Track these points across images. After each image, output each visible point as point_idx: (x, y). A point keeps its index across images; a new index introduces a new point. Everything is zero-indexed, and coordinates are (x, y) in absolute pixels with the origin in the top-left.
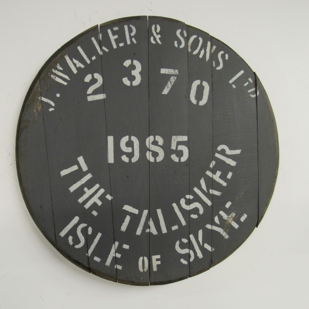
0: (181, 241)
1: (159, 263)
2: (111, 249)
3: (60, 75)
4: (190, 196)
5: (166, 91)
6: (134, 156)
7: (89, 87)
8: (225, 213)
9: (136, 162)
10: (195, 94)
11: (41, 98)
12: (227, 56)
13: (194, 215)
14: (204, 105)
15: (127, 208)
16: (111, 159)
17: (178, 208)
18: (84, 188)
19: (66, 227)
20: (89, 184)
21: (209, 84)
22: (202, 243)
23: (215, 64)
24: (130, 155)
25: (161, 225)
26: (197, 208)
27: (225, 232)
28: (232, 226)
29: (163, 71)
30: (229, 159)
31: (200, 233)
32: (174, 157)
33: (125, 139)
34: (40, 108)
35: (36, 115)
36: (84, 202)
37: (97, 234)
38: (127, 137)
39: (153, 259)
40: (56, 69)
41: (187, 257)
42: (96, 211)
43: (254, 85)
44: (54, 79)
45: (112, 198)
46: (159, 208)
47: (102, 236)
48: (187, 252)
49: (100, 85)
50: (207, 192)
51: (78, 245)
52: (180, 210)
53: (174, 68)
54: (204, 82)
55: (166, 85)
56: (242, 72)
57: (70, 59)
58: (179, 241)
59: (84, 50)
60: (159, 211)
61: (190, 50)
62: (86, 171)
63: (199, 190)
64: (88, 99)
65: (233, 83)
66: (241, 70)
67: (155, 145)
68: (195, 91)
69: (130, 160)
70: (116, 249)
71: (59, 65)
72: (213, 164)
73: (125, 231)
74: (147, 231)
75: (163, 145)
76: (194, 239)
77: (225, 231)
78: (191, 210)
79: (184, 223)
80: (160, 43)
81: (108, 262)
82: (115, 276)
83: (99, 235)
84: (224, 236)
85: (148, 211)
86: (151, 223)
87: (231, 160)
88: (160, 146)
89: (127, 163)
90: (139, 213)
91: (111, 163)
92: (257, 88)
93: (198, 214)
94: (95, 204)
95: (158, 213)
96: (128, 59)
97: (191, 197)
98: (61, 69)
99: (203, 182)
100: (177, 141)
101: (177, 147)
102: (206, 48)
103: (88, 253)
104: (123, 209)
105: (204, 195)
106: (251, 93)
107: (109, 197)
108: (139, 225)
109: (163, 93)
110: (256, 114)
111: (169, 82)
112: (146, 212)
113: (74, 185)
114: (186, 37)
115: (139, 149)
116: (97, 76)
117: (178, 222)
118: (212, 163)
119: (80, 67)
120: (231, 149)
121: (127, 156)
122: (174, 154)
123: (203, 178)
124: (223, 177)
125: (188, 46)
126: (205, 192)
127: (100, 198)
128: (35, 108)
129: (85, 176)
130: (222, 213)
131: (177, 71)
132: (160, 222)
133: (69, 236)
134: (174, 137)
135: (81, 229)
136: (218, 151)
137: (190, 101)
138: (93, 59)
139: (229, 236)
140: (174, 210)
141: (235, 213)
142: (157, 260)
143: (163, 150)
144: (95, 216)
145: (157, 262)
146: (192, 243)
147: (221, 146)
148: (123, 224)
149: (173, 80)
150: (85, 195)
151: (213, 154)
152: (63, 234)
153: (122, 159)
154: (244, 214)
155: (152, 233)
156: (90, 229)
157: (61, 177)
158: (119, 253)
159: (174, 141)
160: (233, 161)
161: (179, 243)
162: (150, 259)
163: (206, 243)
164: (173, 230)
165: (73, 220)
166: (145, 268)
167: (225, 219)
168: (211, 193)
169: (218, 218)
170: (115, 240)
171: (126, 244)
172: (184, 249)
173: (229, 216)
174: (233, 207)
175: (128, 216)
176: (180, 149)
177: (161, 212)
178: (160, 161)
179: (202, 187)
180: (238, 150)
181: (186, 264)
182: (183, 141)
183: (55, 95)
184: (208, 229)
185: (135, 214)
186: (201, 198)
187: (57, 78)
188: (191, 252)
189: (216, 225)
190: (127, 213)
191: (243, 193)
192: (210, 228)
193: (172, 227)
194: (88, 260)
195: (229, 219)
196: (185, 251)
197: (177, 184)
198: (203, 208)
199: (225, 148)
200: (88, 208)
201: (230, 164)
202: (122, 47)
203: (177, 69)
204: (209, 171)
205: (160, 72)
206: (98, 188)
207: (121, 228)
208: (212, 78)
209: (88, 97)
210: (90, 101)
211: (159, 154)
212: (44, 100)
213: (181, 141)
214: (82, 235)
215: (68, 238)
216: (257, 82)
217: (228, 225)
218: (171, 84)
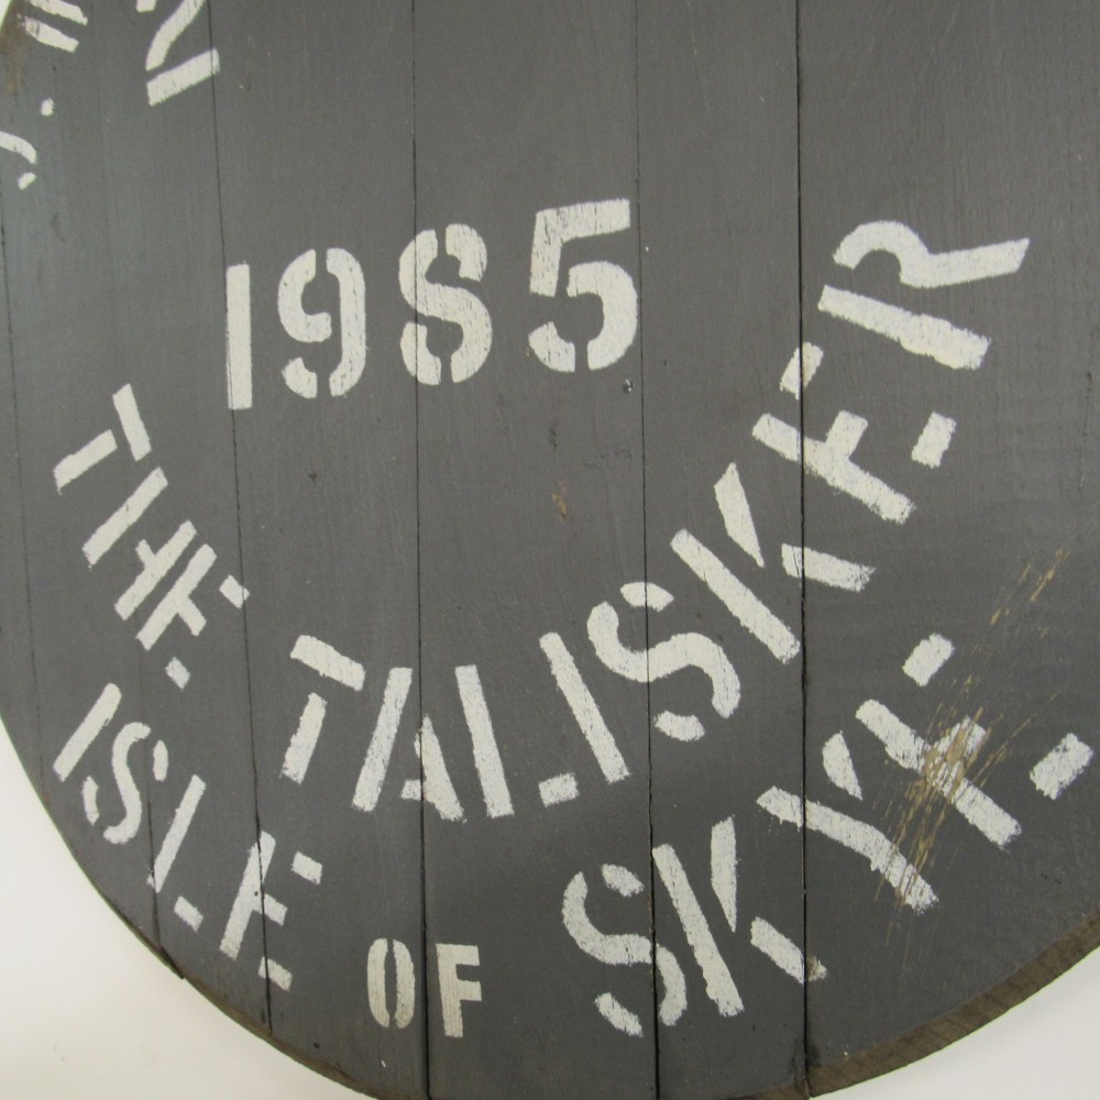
0: (597, 887)
2: (244, 868)
4: (652, 587)
6: (338, 360)
7: (154, 35)
8: (904, 719)
9: (352, 391)
13: (680, 720)
15: (311, 651)
16: (241, 395)
17: (577, 663)
18: (137, 545)
19: (76, 734)
20: (155, 527)
22: (734, 910)
24: (323, 357)
25: (479, 764)
26: (700, 670)
27: (900, 861)
28: (957, 819)
30: (927, 320)
31: (723, 840)
32: (548, 345)
33: (301, 270)
37: (185, 785)
38: (310, 257)
39: (441, 962)
41: (642, 987)
42: (185, 663)
44: (34, 35)
45: (247, 594)
46: (465, 662)
47: (205, 792)
48: (635, 959)
49: (194, 13)
50: (760, 562)
51: (118, 828)
52: (586, 680)
58: (587, 880)
60: (468, 679)
62: (144, 459)
63: (705, 550)
64: (150, 94)
67: (443, 284)
69: (323, 385)
70: (264, 872)
72: (801, 368)
73: (300, 778)
74: (410, 790)
75: (487, 274)
76: (682, 877)
77: (906, 850)
78: (658, 680)
79: (613, 765)
81: (233, 938)
82: (263, 1017)
83: (196, 788)
84: (895, 884)
85: (413, 676)
86: (429, 748)
87: (945, 325)
90: (366, 684)
91: (240, 407)
93: (707, 715)
94: (178, 625)
95: (463, 690)
97: (659, 598)
99: (731, 496)
100: (566, 239)
101: (563, 280)
103: (153, 875)
104: (294, 655)
105: (740, 587)
107: (233, 592)
108: (366, 755)
112: (400, 681)
113: (101, 531)
115: (362, 317)
117: (584, 764)
118: (794, 362)
120: (938, 242)
121: (309, 366)
122: (546, 322)
123: (732, 467)
124: (882, 454)
126: (755, 562)
127: (197, 597)
129: (139, 482)
130: (874, 715)
132: (475, 744)
133: (86, 780)
134: (545, 218)
135: (127, 749)
136: (843, 269)
139: (935, 890)
140: (553, 679)
141: (983, 723)
142: (464, 972)
143: (487, 306)
144: (181, 686)
145: (461, 982)
146: (670, 900)
147: (862, 229)
148: (294, 740)
150: (140, 579)
151: (805, 295)
152: (65, 765)
153: (288, 383)
154: (1064, 736)
155: (432, 806)
156: (161, 753)
157: (56, 492)
158: (279, 899)
159: (548, 242)
160: (957, 332)
161: (586, 891)
162: (425, 958)
163: (763, 917)
164: (546, 803)
165: (100, 702)
166: (399, 1006)
167: (901, 763)
168: (791, 577)
169: (846, 753)
170: (258, 826)
171: (307, 853)
172: (621, 933)
173: (932, 743)
174: (969, 681)
175: (315, 699)
176: (582, 291)
177: (479, 688)
178: (471, 373)
179: (724, 531)
180: (1003, 246)
181: (635, 1037)
182: (599, 232)
183: (38, 107)
184: (777, 819)
185: (350, 689)
186: (720, 606)
187: (45, 28)
188: (668, 965)
189: (838, 801)
190: (311, 680)
191: (1050, 575)
192: (790, 819)
193: (542, 786)
194: (155, 913)
195: (937, 768)
196: (626, 949)
197: (564, 510)
198: (737, 672)
199: (890, 247)
200: (153, 647)
201: (932, 358)
204: (772, 419)
206: (190, 544)
207: (284, 760)
209: (151, 86)
210: (157, 106)
211: (466, 332)
212: (6, 141)
213: (590, 234)
214: (130, 778)
215: (81, 787)
217: (929, 809)
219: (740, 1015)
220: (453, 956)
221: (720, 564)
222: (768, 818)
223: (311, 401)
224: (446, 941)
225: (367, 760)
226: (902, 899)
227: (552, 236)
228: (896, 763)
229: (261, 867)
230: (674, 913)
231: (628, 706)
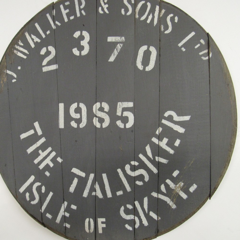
0: (125, 207)
1: (104, 226)
2: (61, 208)
3: (21, 50)
4: (136, 162)
5: (112, 59)
6: (81, 122)
7: (44, 59)
8: (172, 182)
9: (84, 127)
10: (142, 60)
11: (6, 71)
12: (176, 19)
13: (139, 182)
14: (150, 70)
15: (75, 171)
16: (62, 125)
17: (123, 173)
18: (39, 151)
19: (24, 184)
20: (43, 147)
21: (156, 49)
22: (147, 210)
23: (164, 28)
24: (79, 121)
25: (106, 189)
26: (143, 175)
27: (171, 202)
28: (179, 196)
29: (110, 39)
30: (177, 126)
31: (146, 200)
32: (119, 124)
33: (74, 106)
34: (6, 80)
35: (3, 86)
36: (38, 163)
37: (49, 193)
38: (76, 104)
39: (98, 221)
40: (18, 45)
41: (132, 223)
42: (49, 172)
43: (207, 47)
44: (16, 53)
45: (62, 160)
46: (104, 173)
47: (53, 195)
48: (132, 218)
49: (53, 57)
50: (152, 159)
51: (34, 201)
52: (124, 176)
53: (121, 35)
54: (151, 47)
55: (112, 53)
56: (193, 34)
57: (29, 35)
58: (124, 207)
59: (40, 26)
60: (104, 176)
61: (137, 16)
62: (41, 135)
63: (144, 157)
64: (43, 70)
65: (182, 46)
66: (192, 32)
67: (101, 112)
68: (142, 57)
69: (78, 126)
71: (21, 42)
73: (73, 192)
74: (94, 194)
75: (109, 111)
76: (139, 206)
77: (172, 200)
78: (136, 176)
79: (128, 189)
80: (107, 12)
81: (58, 220)
82: (64, 233)
83: (51, 194)
84: (170, 205)
85: (94, 175)
86: (97, 187)
87: (179, 127)
88: (105, 112)
90: (86, 176)
91: (61, 128)
92: (210, 49)
93: (144, 181)
94: (47, 165)
95: (104, 177)
96: (77, 31)
97: (137, 164)
98: (22, 44)
99: (148, 149)
100: (123, 107)
101: (122, 114)
102: (155, 13)
103: (41, 210)
104: (72, 171)
105: (149, 162)
106: (204, 55)
107: (59, 160)
108: (85, 188)
109: (109, 61)
110: (208, 77)
111: (115, 50)
112: (92, 176)
113: (31, 148)
114: (133, 4)
115: (86, 115)
116: (51, 49)
117: (124, 189)
118: (158, 130)
119: (37, 42)
120: (179, 115)
121: (75, 122)
122: (119, 120)
123: (148, 145)
124: (170, 144)
125: (135, 12)
126: (151, 159)
127: (52, 160)
128: (2, 80)
129: (40, 139)
130: (168, 181)
131: (123, 38)
132: (106, 186)
133: (27, 193)
134: (119, 103)
135: (36, 187)
136: (165, 117)
137: (136, 67)
138: (48, 34)
139: (176, 206)
140: (119, 176)
141: (183, 182)
142: (103, 223)
143: (109, 116)
144: (48, 176)
145: (102, 224)
146: (137, 209)
147: (168, 112)
148: (71, 185)
149: (120, 48)
150: (39, 157)
151: (160, 120)
152: (22, 190)
153: (71, 125)
154: (193, 184)
155: (97, 196)
156: (43, 188)
157: (21, 140)
158: (68, 213)
159: (120, 107)
160: (181, 128)
161: (124, 209)
162: (96, 221)
163: (151, 211)
164: (117, 195)
165: (30, 179)
166: (91, 229)
167: (172, 188)
168: (157, 161)
169: (164, 187)
170: (64, 200)
171: (74, 205)
172: (129, 215)
173: (176, 185)
174: (181, 176)
175: (76, 178)
176: (125, 116)
177: (106, 177)
178: (106, 127)
179: (147, 154)
180: (187, 116)
181: (131, 231)
182: (128, 107)
183: (17, 67)
184: (154, 197)
185: (83, 177)
186: (146, 165)
187: (19, 53)
188: (137, 219)
189: (163, 194)
190: (75, 175)
191: (192, 162)
192: (156, 197)
193: (117, 193)
194: (42, 216)
195: (177, 189)
196: (130, 217)
197: (121, 150)
198: (148, 175)
199: (172, 114)
200: (42, 169)
201: (177, 131)
202: (72, 20)
203: (123, 36)
204: (155, 138)
205: (107, 40)
206: (50, 151)
207: (69, 189)
208: (160, 42)
209: (43, 68)
210: (44, 72)
211: (105, 120)
212: (9, 72)
213: (127, 107)
214: (36, 192)
215: (25, 194)
216: (210, 43)
217: (175, 194)
218: (117, 52)
219: (148, 226)
220: (101, 220)
221: (146, 159)
223: (76, 128)
224: (100, 218)
225: (86, 189)
226: (172, 207)
228: (171, 188)
229: (64, 207)
230: (138, 211)
231: (131, 180)
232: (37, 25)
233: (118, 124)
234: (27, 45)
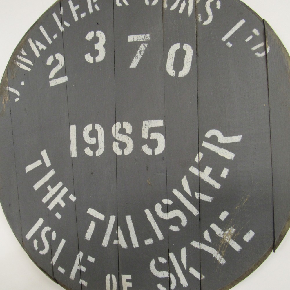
0: (157, 261)
1: (130, 285)
2: (76, 260)
3: (24, 61)
4: (169, 200)
5: (134, 64)
6: (98, 148)
7: (51, 71)
8: (219, 227)
9: (101, 155)
10: (173, 63)
11: (8, 88)
12: (218, 4)
13: (175, 227)
14: (185, 76)
15: (91, 211)
16: (74, 153)
17: (153, 215)
18: (48, 186)
19: (32, 229)
20: (53, 182)
21: (192, 46)
22: (186, 266)
23: (202, 18)
24: (94, 147)
25: (131, 236)
26: (179, 217)
27: (219, 255)
28: (230, 247)
29: (131, 38)
30: (223, 150)
31: (184, 251)
32: (146, 149)
33: (88, 128)
34: (8, 99)
35: (4, 107)
36: (47, 202)
37: (60, 241)
38: (91, 125)
39: (122, 279)
40: (21, 55)
41: (166, 282)
42: (60, 213)
43: (262, 38)
44: (19, 66)
45: (76, 198)
46: (128, 215)
47: (65, 243)
48: (165, 276)
49: (61, 67)
51: (43, 251)
52: (154, 219)
53: (145, 33)
54: (185, 44)
55: (134, 56)
56: (242, 22)
57: (33, 42)
58: (155, 260)
59: (45, 29)
60: (128, 218)
61: (166, 6)
62: (49, 167)
63: (179, 193)
64: (50, 84)
65: (227, 41)
66: (241, 20)
67: (122, 134)
68: (173, 59)
69: (94, 153)
70: (80, 260)
71: (24, 50)
72: (199, 157)
73: (89, 239)
74: (115, 242)
75: (132, 133)
76: (175, 259)
77: (220, 253)
78: (170, 219)
79: (160, 236)
80: (126, 3)
81: (73, 275)
83: (63, 242)
84: (218, 259)
85: (116, 217)
86: (120, 233)
87: (227, 151)
88: (128, 135)
89: (91, 156)
90: (105, 219)
91: (74, 157)
92: (267, 42)
93: (180, 226)
94: (58, 205)
95: (127, 221)
96: (90, 31)
97: (170, 202)
98: (25, 54)
99: (185, 182)
100: (150, 127)
101: (149, 136)
103: (52, 261)
104: (87, 212)
105: (187, 201)
106: (259, 50)
107: (72, 198)
108: (105, 234)
109: (131, 67)
110: (266, 80)
111: (138, 52)
112: (113, 219)
113: (38, 183)
115: (103, 139)
116: (59, 57)
117: (154, 236)
118: (197, 156)
119: (42, 49)
120: (225, 135)
121: (91, 149)
122: (146, 144)
123: (185, 176)
124: (215, 175)
125: (163, 0)
126: (190, 195)
127: (63, 199)
128: (3, 100)
129: (48, 172)
130: (213, 226)
131: (148, 36)
132: (130, 232)
133: (34, 240)
134: (145, 122)
135: (45, 233)
136: (207, 138)
137: (166, 73)
138: (54, 38)
139: (226, 260)
140: (148, 219)
141: (234, 228)
142: (128, 281)
143: (132, 139)
144: (59, 219)
145: (127, 283)
146: (173, 264)
147: (210, 131)
148: (87, 231)
149: (144, 49)
150: (48, 194)
151: (200, 143)
152: (29, 236)
153: (86, 152)
154: (249, 230)
155: (120, 245)
156: (54, 234)
157: (26, 173)
158: (84, 266)
159: (146, 127)
160: (229, 152)
161: (155, 263)
162: (119, 278)
163: (192, 267)
164: (146, 244)
165: (38, 222)
166: (113, 289)
167: (219, 236)
168: (197, 199)
169: (208, 234)
170: (79, 250)
171: (91, 256)
172: (162, 271)
173: (225, 232)
174: (232, 220)
175: (92, 222)
176: (153, 138)
177: (131, 220)
178: (129, 154)
179: (184, 189)
180: (237, 136)
182: (157, 126)
183: (20, 83)
184: (194, 247)
185: (101, 220)
186: (183, 204)
187: (22, 65)
188: (172, 277)
189: (207, 243)
190: (92, 218)
191: (246, 200)
192: (197, 247)
193: (145, 241)
194: (53, 270)
195: (226, 237)
196: (164, 274)
197: (150, 183)
198: (186, 218)
199: (216, 135)
200: (52, 210)
201: (224, 157)
202: (84, 18)
203: (148, 34)
204: (193, 167)
205: (127, 40)
206: (61, 187)
207: (85, 235)
208: (197, 37)
209: (50, 82)
210: (52, 87)
211: (128, 145)
212: (11, 90)
213: (155, 126)
214: (46, 239)
215: (33, 242)
216: (266, 32)
217: (224, 245)
218: (141, 54)
219: (187, 287)
220: (125, 277)
221: (183, 196)
222: (193, 247)
224: (124, 274)
225: (105, 236)
226: (219, 262)
227: (147, 126)
228: (218, 236)
229: (80, 259)
230: (173, 266)
231: (164, 224)
232: (42, 29)
233: (144, 150)
234: (31, 55)
